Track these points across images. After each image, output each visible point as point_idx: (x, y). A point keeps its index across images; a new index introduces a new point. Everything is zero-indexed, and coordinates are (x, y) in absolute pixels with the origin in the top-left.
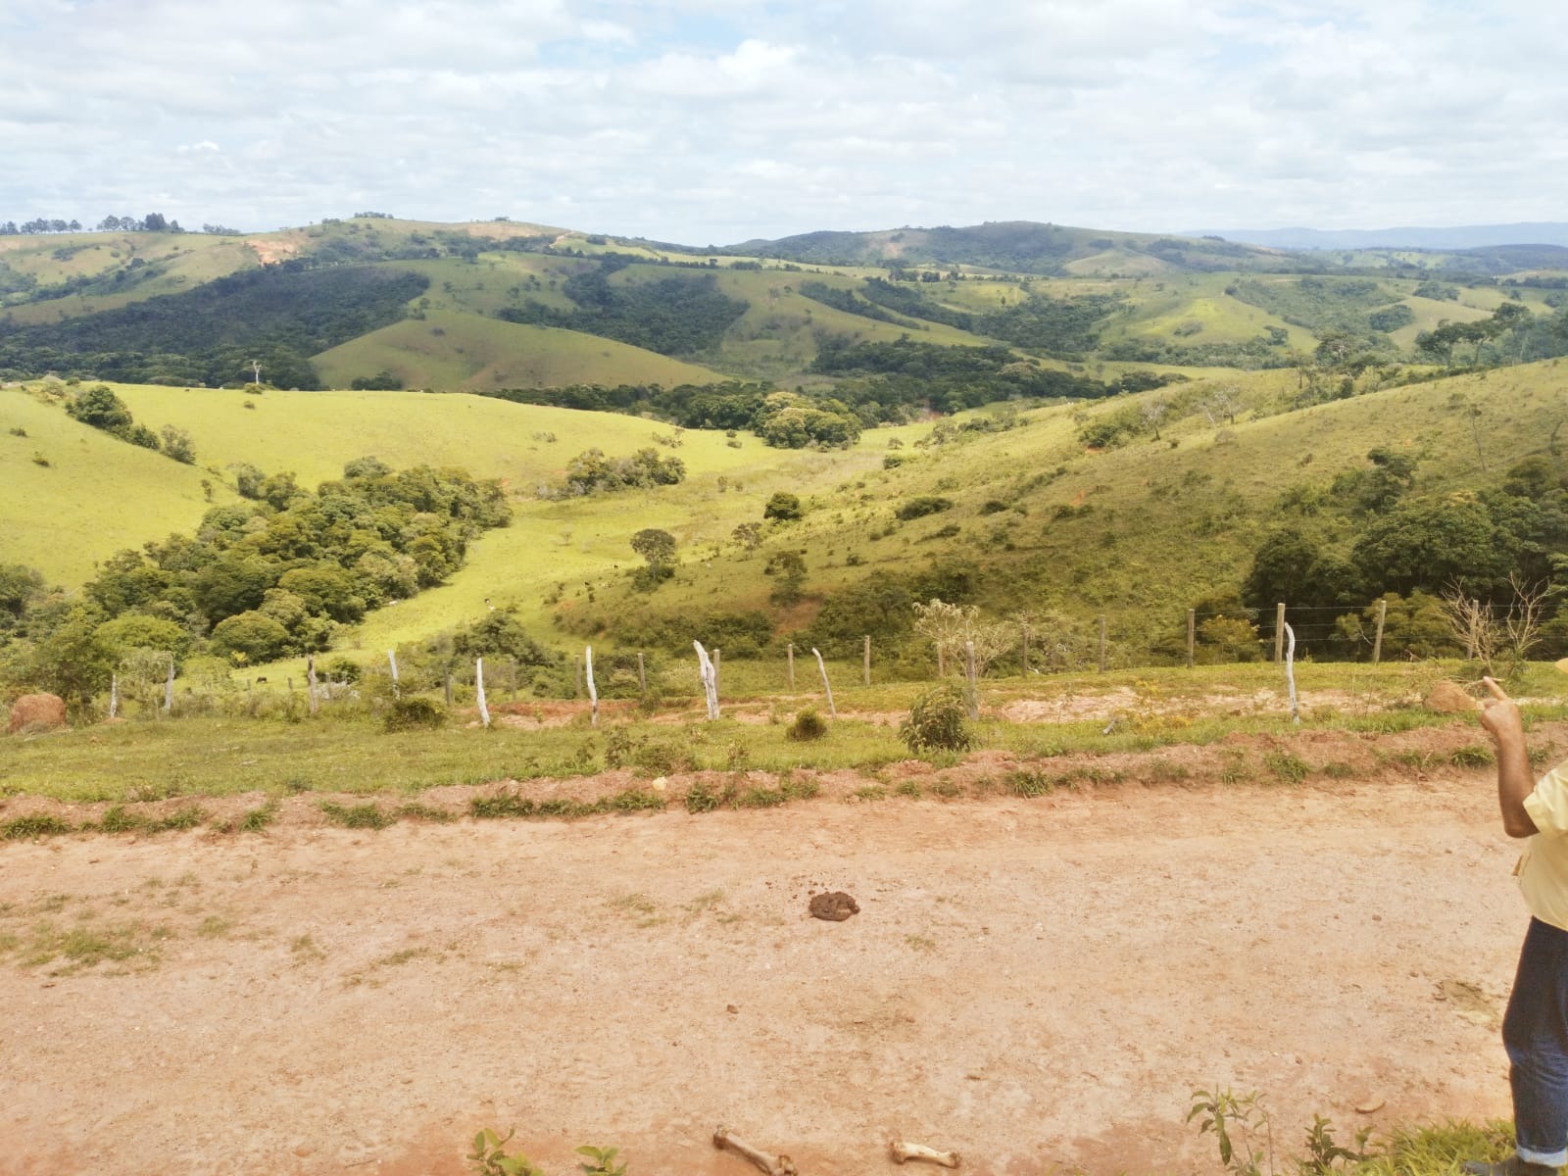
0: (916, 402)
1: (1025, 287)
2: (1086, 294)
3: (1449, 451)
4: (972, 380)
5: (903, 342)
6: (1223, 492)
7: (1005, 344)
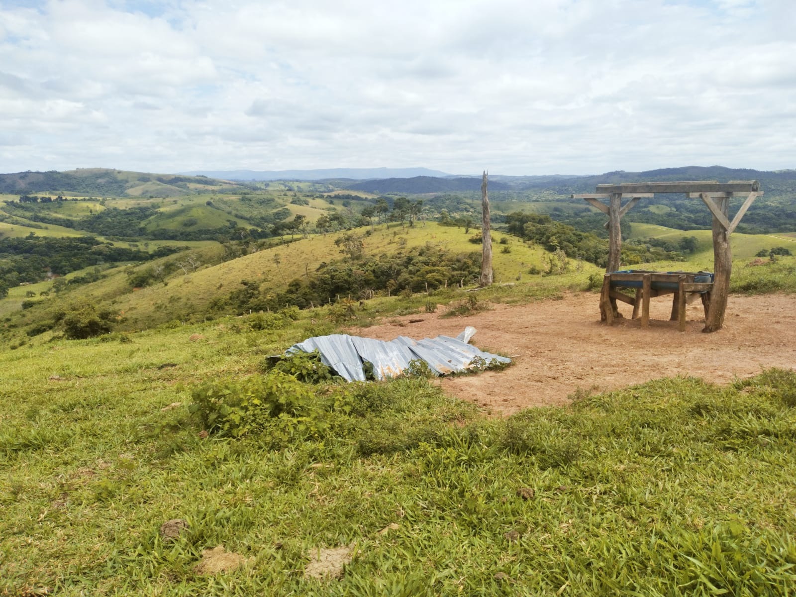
0: (43, 269)
1: (102, 203)
2: (136, 206)
3: (274, 278)
4: (75, 255)
5: (31, 237)
6: (186, 304)
7: (94, 235)
